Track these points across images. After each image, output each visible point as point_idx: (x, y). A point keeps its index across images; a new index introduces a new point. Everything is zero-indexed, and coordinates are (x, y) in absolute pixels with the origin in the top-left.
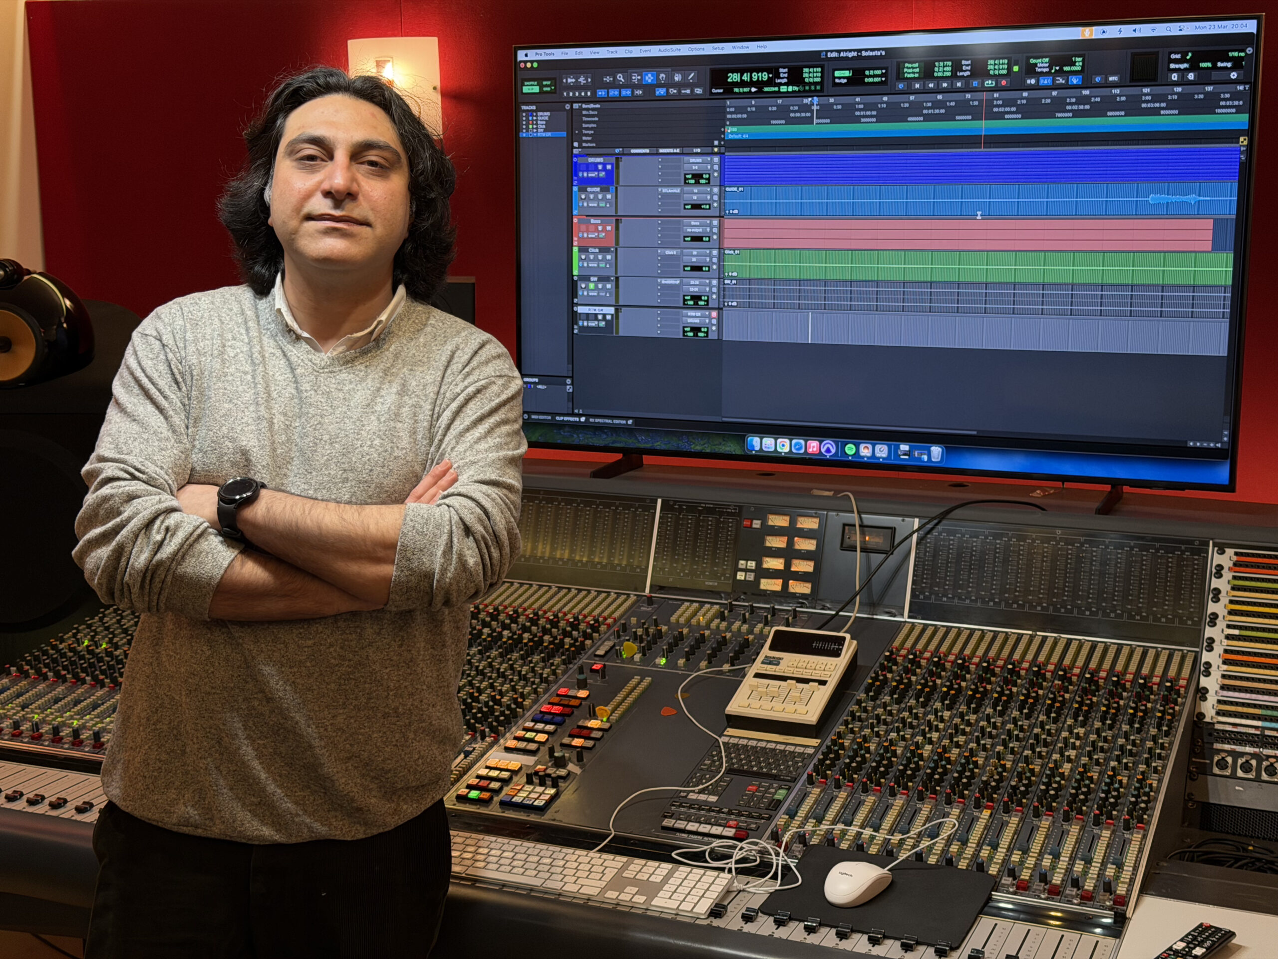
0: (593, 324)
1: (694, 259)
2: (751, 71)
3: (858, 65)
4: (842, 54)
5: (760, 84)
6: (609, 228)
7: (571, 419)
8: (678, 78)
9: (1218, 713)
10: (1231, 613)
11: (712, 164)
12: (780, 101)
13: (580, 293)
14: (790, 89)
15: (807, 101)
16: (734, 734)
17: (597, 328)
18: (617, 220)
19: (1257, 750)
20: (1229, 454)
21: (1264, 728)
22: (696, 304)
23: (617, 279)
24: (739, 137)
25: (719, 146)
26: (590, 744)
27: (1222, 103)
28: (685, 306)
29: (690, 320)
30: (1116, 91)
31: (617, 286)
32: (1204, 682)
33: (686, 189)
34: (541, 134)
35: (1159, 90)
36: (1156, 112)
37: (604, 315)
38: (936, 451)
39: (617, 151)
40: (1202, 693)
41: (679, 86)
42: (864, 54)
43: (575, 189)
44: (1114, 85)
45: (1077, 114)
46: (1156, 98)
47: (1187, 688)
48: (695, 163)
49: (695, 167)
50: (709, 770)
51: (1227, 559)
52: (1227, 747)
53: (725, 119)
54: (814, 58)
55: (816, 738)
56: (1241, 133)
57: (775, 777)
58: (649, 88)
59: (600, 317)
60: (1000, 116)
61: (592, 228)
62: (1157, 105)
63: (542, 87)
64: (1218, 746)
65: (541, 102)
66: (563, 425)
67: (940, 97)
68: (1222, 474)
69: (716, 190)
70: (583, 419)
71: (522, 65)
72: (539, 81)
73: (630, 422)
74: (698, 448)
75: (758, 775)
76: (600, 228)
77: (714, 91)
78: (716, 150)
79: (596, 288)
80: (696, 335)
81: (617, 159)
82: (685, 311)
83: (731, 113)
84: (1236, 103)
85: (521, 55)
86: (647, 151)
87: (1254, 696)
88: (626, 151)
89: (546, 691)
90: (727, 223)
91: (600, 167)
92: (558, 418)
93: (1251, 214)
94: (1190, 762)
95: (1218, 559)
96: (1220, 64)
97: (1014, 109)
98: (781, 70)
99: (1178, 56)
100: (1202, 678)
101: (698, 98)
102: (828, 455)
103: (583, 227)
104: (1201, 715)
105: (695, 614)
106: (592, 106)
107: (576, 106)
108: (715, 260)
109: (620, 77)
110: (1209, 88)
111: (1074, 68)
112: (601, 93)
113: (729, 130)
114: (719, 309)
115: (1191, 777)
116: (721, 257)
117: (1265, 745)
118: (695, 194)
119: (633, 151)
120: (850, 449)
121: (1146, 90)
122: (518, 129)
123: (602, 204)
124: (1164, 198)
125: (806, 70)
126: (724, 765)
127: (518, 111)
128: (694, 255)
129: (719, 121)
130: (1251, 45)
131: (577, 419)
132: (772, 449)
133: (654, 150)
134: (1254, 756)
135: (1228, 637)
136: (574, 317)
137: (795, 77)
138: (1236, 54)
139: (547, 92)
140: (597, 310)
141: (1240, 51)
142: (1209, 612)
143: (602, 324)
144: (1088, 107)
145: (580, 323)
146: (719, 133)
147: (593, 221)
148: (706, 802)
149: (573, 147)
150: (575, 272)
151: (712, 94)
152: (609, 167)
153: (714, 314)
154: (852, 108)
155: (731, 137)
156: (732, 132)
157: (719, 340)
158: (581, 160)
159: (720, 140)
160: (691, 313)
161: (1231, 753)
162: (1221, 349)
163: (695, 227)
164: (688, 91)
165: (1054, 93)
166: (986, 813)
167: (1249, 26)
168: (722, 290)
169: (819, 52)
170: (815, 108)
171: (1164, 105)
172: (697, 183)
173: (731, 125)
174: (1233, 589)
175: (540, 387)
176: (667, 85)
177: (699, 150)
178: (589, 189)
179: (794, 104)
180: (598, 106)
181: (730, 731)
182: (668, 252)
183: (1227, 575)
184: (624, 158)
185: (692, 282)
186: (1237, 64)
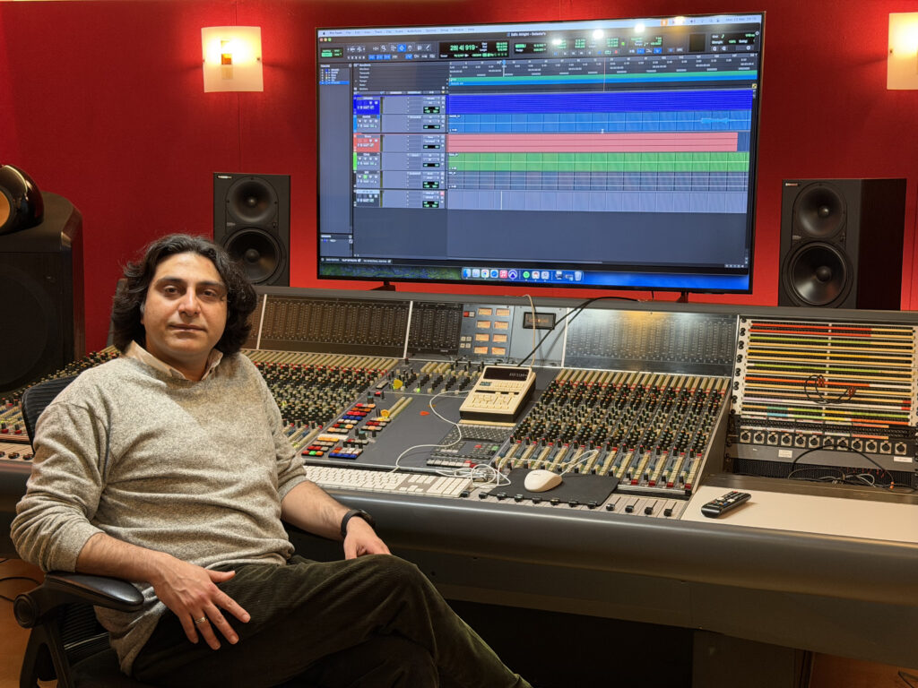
0: (366, 200)
1: (430, 160)
2: (465, 44)
3: (530, 41)
4: (520, 34)
5: (470, 52)
6: (376, 141)
7: (352, 260)
8: (419, 48)
9: (743, 410)
10: (750, 354)
11: (441, 100)
12: (482, 62)
13: (358, 181)
14: (489, 55)
15: (499, 62)
16: (464, 423)
17: (369, 203)
18: (382, 136)
19: (764, 428)
20: (748, 271)
21: (768, 416)
22: (431, 187)
23: (381, 172)
24: (458, 84)
25: (445, 90)
26: (379, 428)
27: (742, 64)
28: (424, 189)
29: (427, 197)
30: (681, 57)
31: (381, 177)
32: (735, 393)
33: (425, 116)
34: (333, 82)
35: (706, 56)
36: (704, 69)
37: (373, 195)
38: (578, 275)
39: (381, 93)
40: (734, 399)
41: (420, 53)
42: (533, 34)
43: (355, 116)
44: (680, 54)
45: (659, 71)
46: (704, 61)
47: (725, 394)
48: (430, 100)
49: (430, 103)
50: (451, 439)
51: (748, 324)
52: (748, 427)
53: (448, 73)
54: (502, 37)
55: (514, 422)
56: (753, 81)
57: (491, 441)
58: (401, 54)
59: (370, 196)
60: (614, 72)
61: (365, 141)
62: (705, 65)
63: (333, 53)
64: (742, 427)
65: (333, 62)
66: (346, 265)
67: (578, 60)
68: (744, 283)
69: (443, 117)
70: (359, 260)
71: (321, 40)
72: (332, 49)
73: (389, 261)
74: (432, 277)
75: (481, 440)
76: (371, 141)
77: (442, 56)
78: (443, 92)
79: (368, 178)
80: (431, 206)
81: (382, 98)
82: (424, 192)
83: (452, 70)
84: (750, 64)
85: (321, 34)
86: (400, 93)
87: (763, 399)
88: (387, 93)
89: (348, 405)
90: (451, 137)
91: (371, 103)
92: (343, 260)
93: (759, 130)
94: (727, 437)
95: (743, 325)
96: (740, 41)
97: (622, 68)
98: (483, 44)
99: (717, 37)
100: (734, 391)
101: (432, 61)
102: (513, 279)
103: (360, 140)
104: (733, 411)
105: (435, 367)
106: (365, 65)
107: (355, 65)
108: (443, 160)
109: (383, 48)
110: (735, 55)
111: (657, 44)
112: (372, 57)
113: (451, 80)
114: (446, 190)
115: (728, 445)
116: (446, 158)
117: (769, 426)
118: (430, 119)
119: (392, 93)
120: (526, 275)
121: (699, 57)
122: (318, 79)
123: (372, 126)
124: (709, 120)
125: (498, 44)
126: (461, 436)
127: (318, 67)
128: (430, 157)
129: (445, 74)
130: (758, 29)
131: (355, 260)
132: (478, 276)
133: (405, 93)
134: (763, 432)
135: (748, 368)
136: (354, 196)
137: (492, 48)
138: (749, 35)
139: (337, 57)
140: (369, 192)
141: (752, 33)
142: (738, 354)
143: (372, 200)
144: (665, 66)
145: (358, 200)
146: (445, 82)
147: (366, 136)
148: (451, 453)
149: (353, 91)
150: (355, 168)
151: (440, 58)
152: (376, 103)
153: (442, 193)
154: (525, 67)
155: (452, 84)
156: (453, 81)
157: (446, 209)
158: (359, 99)
159: (446, 86)
160: (428, 192)
161: (750, 431)
162: (743, 210)
163: (430, 139)
164: (426, 56)
165: (646, 58)
166: (613, 452)
167: (757, 19)
168: (447, 178)
169: (506, 33)
170: (504, 67)
171: (709, 65)
172: (432, 112)
173: (453, 77)
174: (751, 341)
175: (332, 241)
176: (413, 53)
177: (433, 92)
178: (364, 117)
179: (491, 64)
180: (369, 65)
181: (462, 421)
182: (414, 155)
183: (747, 334)
184: (386, 98)
185: (429, 173)
186: (750, 41)
